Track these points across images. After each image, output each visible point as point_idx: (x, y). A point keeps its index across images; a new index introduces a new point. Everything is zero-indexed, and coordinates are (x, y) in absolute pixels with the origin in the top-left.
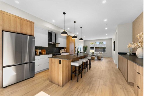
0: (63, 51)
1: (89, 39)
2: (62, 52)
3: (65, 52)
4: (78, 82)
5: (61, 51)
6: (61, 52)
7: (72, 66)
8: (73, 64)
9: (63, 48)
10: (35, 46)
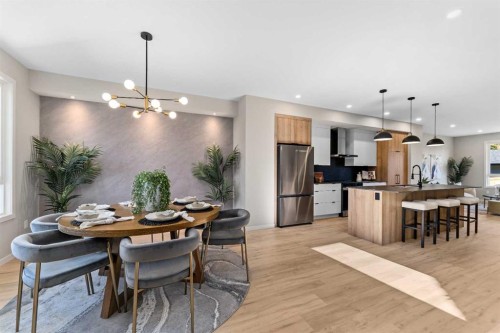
0: (366, 177)
1: (480, 131)
2: (363, 180)
3: (372, 180)
4: (423, 246)
5: (359, 176)
6: (359, 179)
7: (404, 210)
8: (406, 205)
9: (366, 168)
10: (315, 163)
